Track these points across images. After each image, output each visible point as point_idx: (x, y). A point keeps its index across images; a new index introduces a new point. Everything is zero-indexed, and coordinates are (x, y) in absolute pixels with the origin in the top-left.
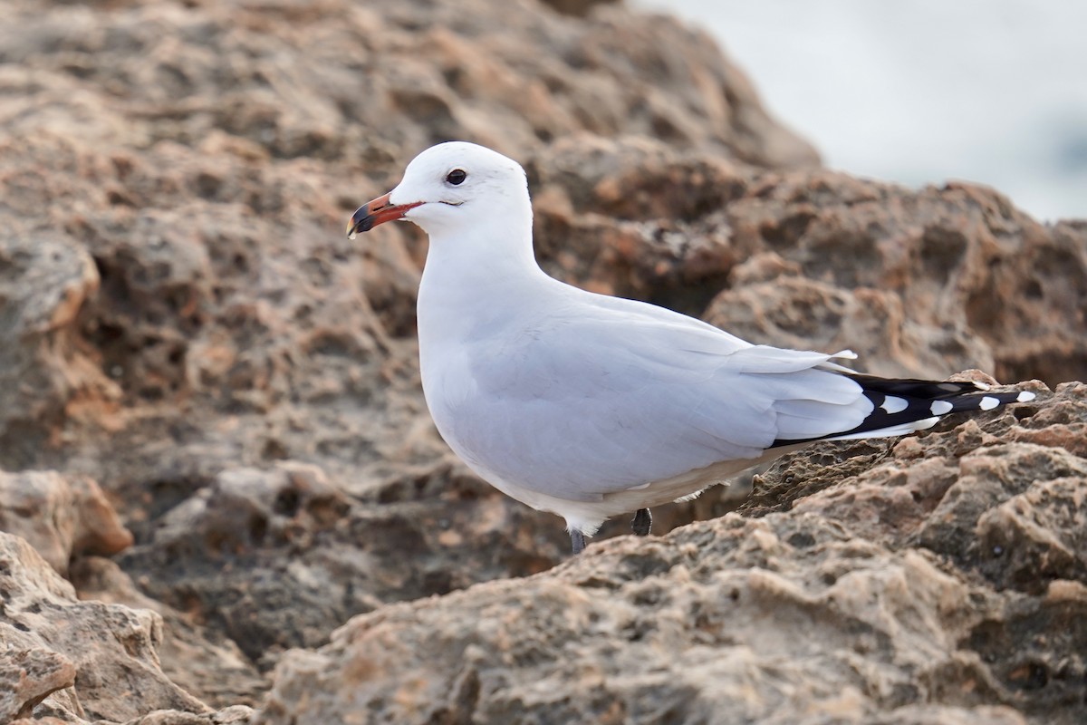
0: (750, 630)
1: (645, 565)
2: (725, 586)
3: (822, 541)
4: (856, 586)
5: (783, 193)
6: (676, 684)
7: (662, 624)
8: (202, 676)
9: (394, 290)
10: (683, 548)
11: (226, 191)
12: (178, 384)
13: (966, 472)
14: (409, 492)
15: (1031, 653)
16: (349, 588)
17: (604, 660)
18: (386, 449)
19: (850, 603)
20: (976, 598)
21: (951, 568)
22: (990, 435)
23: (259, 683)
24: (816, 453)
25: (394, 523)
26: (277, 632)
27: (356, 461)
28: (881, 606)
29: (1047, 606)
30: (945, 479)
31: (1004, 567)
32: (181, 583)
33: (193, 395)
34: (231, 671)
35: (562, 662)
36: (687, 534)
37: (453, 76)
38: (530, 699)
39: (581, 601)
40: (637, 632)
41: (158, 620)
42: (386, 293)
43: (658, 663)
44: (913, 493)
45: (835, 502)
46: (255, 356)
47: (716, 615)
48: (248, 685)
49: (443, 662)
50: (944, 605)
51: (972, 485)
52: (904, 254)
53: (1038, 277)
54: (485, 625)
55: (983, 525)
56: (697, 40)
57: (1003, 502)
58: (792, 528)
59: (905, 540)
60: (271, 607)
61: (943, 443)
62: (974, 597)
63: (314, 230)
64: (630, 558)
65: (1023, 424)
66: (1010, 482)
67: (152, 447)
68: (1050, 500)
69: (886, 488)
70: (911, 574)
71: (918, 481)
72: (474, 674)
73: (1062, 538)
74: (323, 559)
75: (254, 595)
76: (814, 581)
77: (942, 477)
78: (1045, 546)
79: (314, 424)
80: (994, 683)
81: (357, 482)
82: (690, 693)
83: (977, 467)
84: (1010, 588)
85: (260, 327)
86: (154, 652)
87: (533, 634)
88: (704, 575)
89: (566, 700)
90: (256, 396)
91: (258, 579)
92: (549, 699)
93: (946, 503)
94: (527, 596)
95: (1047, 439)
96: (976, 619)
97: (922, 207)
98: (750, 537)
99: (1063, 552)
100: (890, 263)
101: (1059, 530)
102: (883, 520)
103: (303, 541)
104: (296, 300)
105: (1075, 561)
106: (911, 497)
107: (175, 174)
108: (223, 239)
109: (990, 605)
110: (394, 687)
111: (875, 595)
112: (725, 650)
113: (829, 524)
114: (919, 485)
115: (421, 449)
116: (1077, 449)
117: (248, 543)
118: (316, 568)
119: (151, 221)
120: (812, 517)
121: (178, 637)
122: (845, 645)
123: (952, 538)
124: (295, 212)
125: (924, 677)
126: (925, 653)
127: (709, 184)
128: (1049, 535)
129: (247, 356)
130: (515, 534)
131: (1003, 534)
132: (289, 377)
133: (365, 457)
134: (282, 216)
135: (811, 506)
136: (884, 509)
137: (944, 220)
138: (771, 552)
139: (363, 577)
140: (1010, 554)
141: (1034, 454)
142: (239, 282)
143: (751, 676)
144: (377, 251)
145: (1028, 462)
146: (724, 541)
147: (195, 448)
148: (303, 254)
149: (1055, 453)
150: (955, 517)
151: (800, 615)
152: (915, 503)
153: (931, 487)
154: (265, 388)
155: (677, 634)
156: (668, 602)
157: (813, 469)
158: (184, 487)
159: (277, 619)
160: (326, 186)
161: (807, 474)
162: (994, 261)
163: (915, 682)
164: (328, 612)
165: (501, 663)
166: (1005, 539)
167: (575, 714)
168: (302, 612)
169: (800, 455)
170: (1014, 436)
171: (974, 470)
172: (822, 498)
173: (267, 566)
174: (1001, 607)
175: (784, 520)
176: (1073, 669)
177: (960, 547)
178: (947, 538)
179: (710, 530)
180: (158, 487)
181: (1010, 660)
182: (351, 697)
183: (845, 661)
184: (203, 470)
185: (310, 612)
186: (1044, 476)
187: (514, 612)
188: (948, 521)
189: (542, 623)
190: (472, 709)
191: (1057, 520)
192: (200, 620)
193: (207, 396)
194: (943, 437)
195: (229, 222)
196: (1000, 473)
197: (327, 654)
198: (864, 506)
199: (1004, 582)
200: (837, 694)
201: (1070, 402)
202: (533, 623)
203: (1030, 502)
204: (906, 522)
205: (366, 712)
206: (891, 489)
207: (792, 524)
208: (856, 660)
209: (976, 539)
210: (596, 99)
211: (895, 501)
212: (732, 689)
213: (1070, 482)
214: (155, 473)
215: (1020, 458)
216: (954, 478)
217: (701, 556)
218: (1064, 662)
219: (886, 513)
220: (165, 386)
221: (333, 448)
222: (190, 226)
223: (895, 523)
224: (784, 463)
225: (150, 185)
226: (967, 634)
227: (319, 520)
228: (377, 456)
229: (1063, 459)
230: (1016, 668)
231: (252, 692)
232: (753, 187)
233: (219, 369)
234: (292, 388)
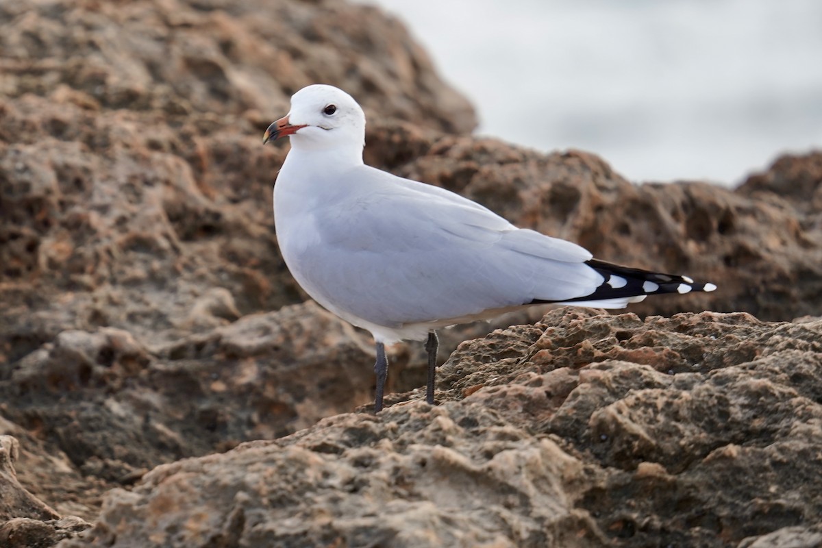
0: (432, 488)
1: (360, 436)
2: (417, 457)
3: (484, 424)
4: (506, 461)
5: (456, 152)
6: (381, 526)
7: (373, 482)
8: (42, 477)
9: (185, 208)
10: (388, 425)
11: (70, 132)
12: (32, 267)
13: (583, 381)
14: (191, 353)
15: (625, 512)
16: (147, 418)
17: (331, 505)
18: (176, 321)
19: (502, 472)
20: (588, 472)
21: (572, 449)
22: (599, 351)
23: (81, 484)
24: (478, 354)
25: (180, 374)
26: (95, 447)
27: (154, 328)
28: (523, 476)
29: (636, 480)
30: (568, 384)
31: (607, 449)
32: (30, 409)
33: (42, 276)
34: (63, 474)
35: (303, 506)
36: (390, 414)
37: (227, 47)
38: (280, 531)
39: (317, 463)
40: (355, 486)
41: (16, 444)
42: (179, 209)
43: (369, 510)
44: (546, 392)
45: (492, 396)
46: (87, 251)
47: (410, 476)
48: (73, 485)
49: (220, 502)
50: (566, 476)
51: (587, 390)
52: (537, 201)
53: (628, 220)
54: (250, 478)
55: (595, 419)
56: (394, 25)
57: (609, 403)
58: (463, 414)
59: (540, 426)
60: (92, 430)
61: (566, 355)
62: (587, 471)
63: (131, 163)
64: (350, 430)
65: (622, 345)
66: (613, 389)
67: (13, 311)
68: (640, 404)
69: (528, 388)
70: (546, 455)
71: (550, 384)
72: (242, 511)
73: (648, 431)
74: (129, 398)
75: (80, 420)
76: (478, 456)
77: (566, 382)
78: (636, 437)
79: (126, 300)
80: (599, 533)
81: (155, 343)
82: (391, 533)
83: (591, 377)
84: (612, 466)
85: (91, 230)
86: (12, 467)
87: (283, 485)
88: (401, 447)
89: (305, 533)
90: (87, 279)
91: (83, 409)
92: (293, 532)
93: (569, 401)
94: (280, 458)
95: (638, 357)
96: (588, 487)
97: (551, 168)
98: (435, 420)
99: (648, 441)
100: (528, 207)
101: (646, 425)
102: (526, 410)
103: (116, 384)
104: (116, 212)
105: (656, 448)
106: (545, 395)
107: (35, 118)
108: (67, 167)
109: (598, 477)
110: (185, 518)
111: (520, 467)
112: (416, 504)
113: (488, 412)
114: (551, 386)
115: (200, 322)
116: (658, 365)
117: (77, 384)
118: (124, 404)
119: (18, 152)
120: (477, 407)
121: (26, 449)
122: (497, 502)
123: (572, 426)
124: (118, 150)
125: (551, 527)
126: (552, 509)
127: (404, 143)
128: (639, 429)
129: (81, 250)
130: (263, 386)
131: (608, 426)
132: (110, 266)
133: (160, 325)
134: (109, 152)
135: (476, 398)
136: (526, 402)
137: (566, 179)
138: (449, 432)
139: (157, 410)
140: (612, 441)
141: (630, 370)
142: (77, 198)
143: (433, 523)
144: (174, 180)
145: (626, 375)
146: (416, 421)
147: (43, 314)
148: (123, 180)
149: (644, 369)
150: (575, 411)
151: (467, 479)
152: (548, 400)
153: (559, 388)
154: (92, 273)
155: (382, 489)
156: (377, 466)
157: (475, 365)
158: (35, 340)
159: (96, 438)
160: (140, 131)
161: (471, 368)
162: (599, 208)
163: (545, 530)
164: (132, 435)
165: (260, 505)
166: (609, 430)
167: (310, 543)
168: (113, 434)
169: (467, 354)
170: (616, 352)
171: (589, 379)
172: (484, 393)
173: (90, 400)
174: (605, 479)
175: (458, 407)
176: (653, 525)
177: (578, 433)
178: (569, 425)
179: (406, 412)
180: (16, 339)
181: (610, 516)
182: (155, 523)
183: (498, 514)
184: (48, 329)
185: (119, 434)
186: (636, 385)
187: (271, 469)
188: (570, 414)
189: (289, 477)
190: (239, 536)
191: (645, 419)
192: (42, 436)
193: (53, 276)
194: (567, 350)
195: (73, 155)
196: (607, 382)
197: (139, 492)
198: (512, 400)
199: (608, 460)
200: (493, 539)
201: (654, 331)
202: (283, 477)
203: (627, 405)
204: (541, 412)
205: (165, 534)
206: (532, 389)
207: (463, 411)
208: (505, 513)
209: (589, 428)
210: (323, 64)
211: (534, 397)
212: (420, 533)
213: (655, 392)
214: (14, 330)
215: (621, 372)
216: (575, 384)
217: (399, 431)
218: (647, 520)
219: (527, 405)
220: (23, 268)
221: (138, 317)
222: (45, 158)
223: (534, 413)
224: (457, 359)
225: (18, 125)
226: (581, 497)
227: (128, 370)
228: (169, 325)
229: (650, 374)
230: (614, 522)
231: (77, 490)
232: (436, 147)
233: (61, 258)
234: (112, 273)
